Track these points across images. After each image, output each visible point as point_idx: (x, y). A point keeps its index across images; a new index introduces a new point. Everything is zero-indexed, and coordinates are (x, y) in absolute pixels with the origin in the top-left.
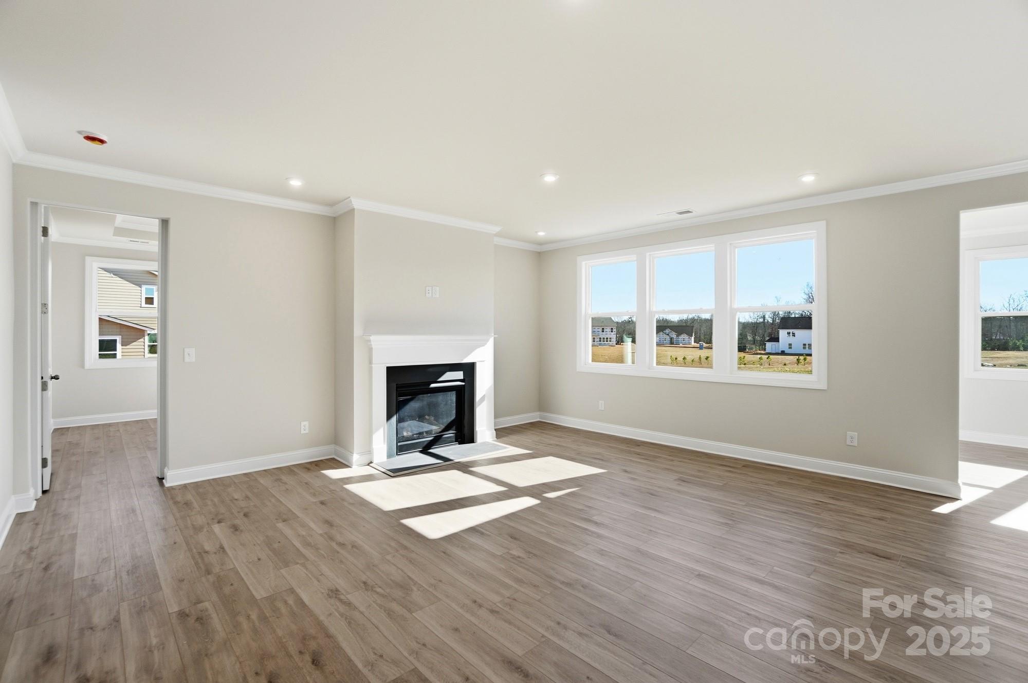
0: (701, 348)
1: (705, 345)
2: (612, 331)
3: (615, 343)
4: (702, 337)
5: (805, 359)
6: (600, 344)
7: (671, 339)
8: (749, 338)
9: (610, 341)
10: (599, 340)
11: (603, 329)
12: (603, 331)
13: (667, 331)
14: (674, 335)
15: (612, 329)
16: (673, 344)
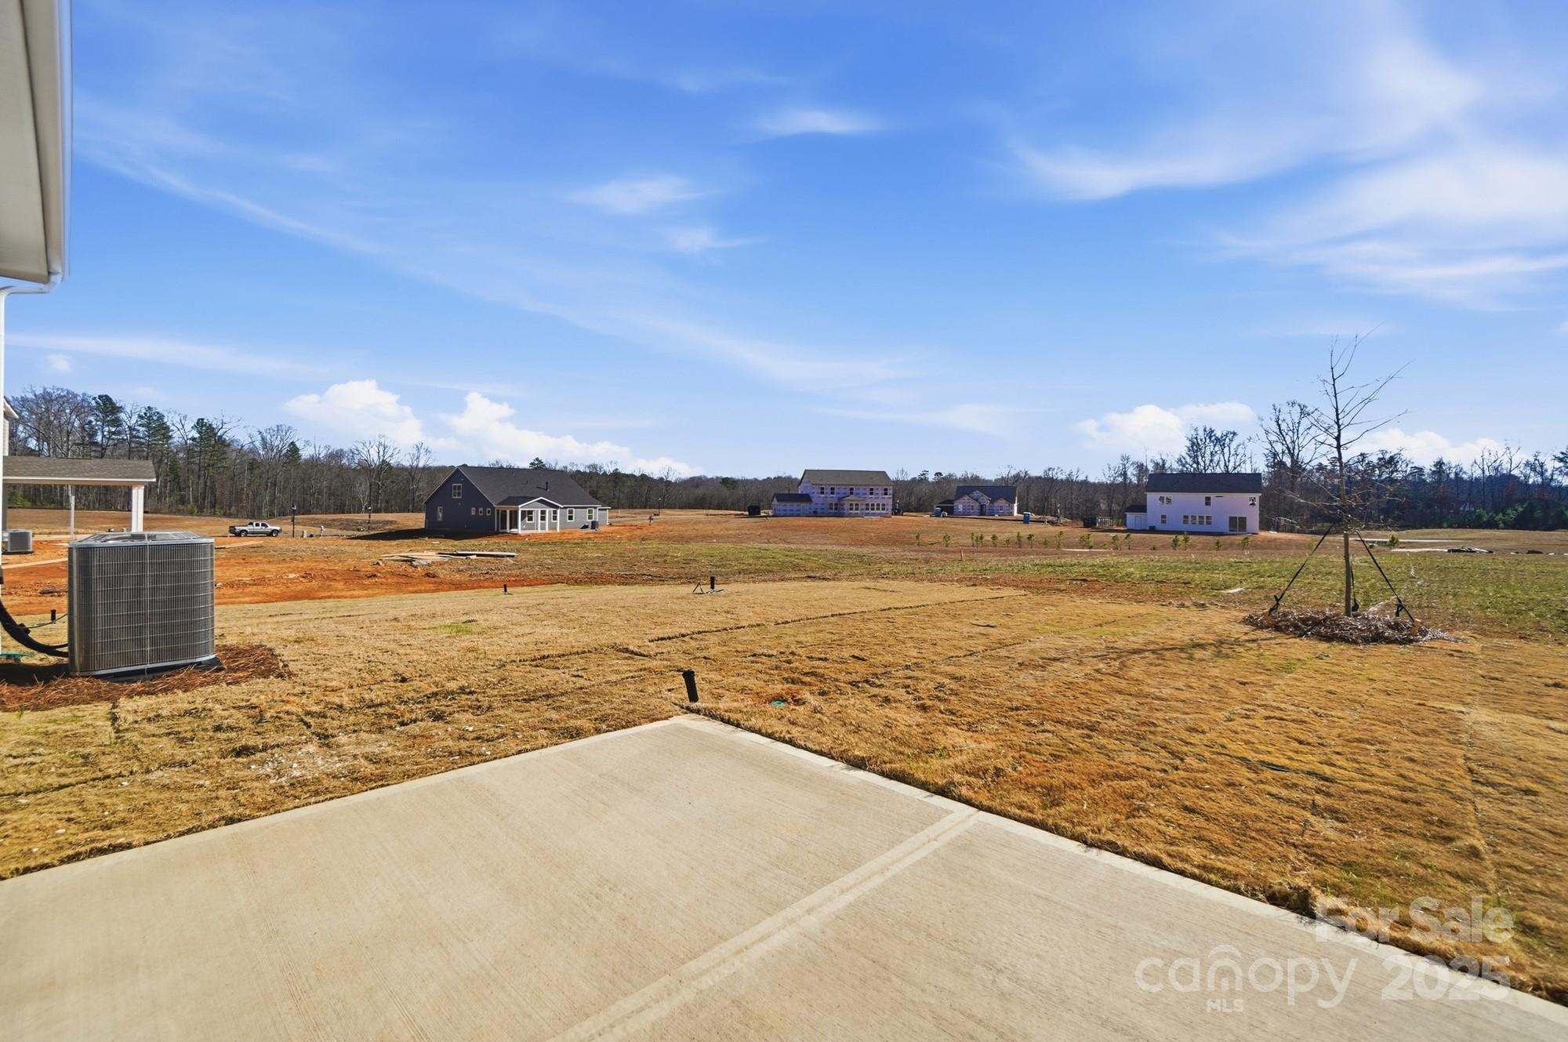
0: (1026, 520)
1: (1033, 516)
2: (886, 494)
3: (890, 512)
4: (1031, 505)
5: (1186, 540)
6: (867, 514)
7: (982, 506)
8: (1103, 506)
9: (883, 509)
10: (864, 507)
11: (872, 489)
12: (872, 494)
13: (976, 494)
14: (986, 500)
15: (886, 490)
16: (984, 515)
